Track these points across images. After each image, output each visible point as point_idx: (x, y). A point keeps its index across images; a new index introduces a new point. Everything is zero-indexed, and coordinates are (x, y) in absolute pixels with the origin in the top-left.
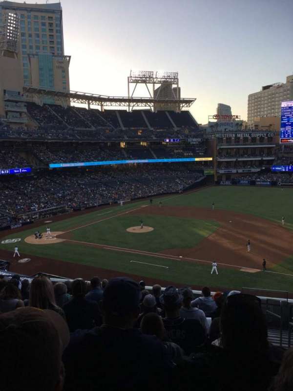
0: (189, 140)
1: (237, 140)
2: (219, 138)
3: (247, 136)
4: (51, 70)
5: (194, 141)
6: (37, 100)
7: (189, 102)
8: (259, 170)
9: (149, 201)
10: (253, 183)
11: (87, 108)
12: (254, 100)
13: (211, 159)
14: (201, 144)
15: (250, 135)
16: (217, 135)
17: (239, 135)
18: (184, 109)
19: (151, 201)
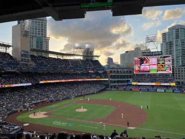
0: (99, 71)
1: (118, 72)
2: (110, 71)
3: (121, 70)
4: (41, 42)
5: (101, 72)
6: (35, 54)
7: (98, 56)
8: (127, 84)
9: (83, 97)
10: (125, 89)
11: (56, 58)
12: (123, 56)
13: (107, 79)
14: (103, 73)
15: (123, 70)
16: (110, 70)
17: (118, 70)
18: (96, 59)
19: (84, 97)
